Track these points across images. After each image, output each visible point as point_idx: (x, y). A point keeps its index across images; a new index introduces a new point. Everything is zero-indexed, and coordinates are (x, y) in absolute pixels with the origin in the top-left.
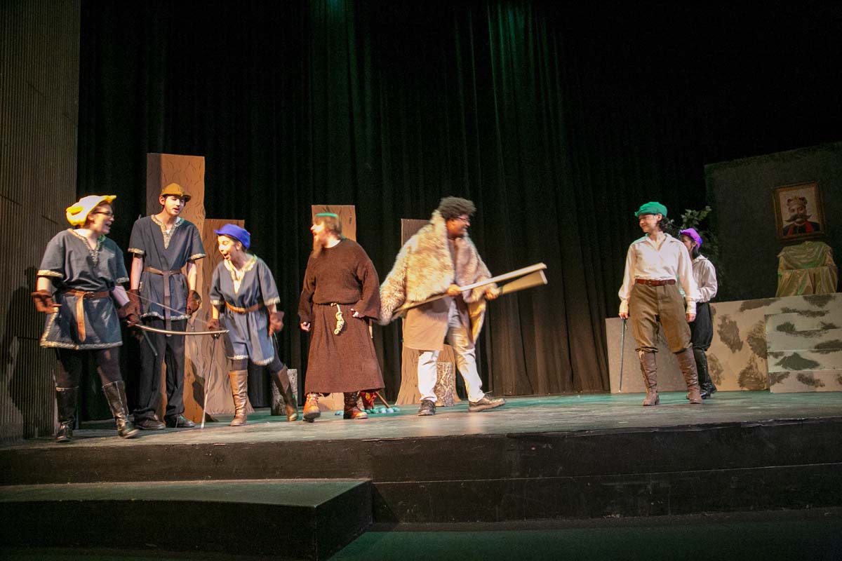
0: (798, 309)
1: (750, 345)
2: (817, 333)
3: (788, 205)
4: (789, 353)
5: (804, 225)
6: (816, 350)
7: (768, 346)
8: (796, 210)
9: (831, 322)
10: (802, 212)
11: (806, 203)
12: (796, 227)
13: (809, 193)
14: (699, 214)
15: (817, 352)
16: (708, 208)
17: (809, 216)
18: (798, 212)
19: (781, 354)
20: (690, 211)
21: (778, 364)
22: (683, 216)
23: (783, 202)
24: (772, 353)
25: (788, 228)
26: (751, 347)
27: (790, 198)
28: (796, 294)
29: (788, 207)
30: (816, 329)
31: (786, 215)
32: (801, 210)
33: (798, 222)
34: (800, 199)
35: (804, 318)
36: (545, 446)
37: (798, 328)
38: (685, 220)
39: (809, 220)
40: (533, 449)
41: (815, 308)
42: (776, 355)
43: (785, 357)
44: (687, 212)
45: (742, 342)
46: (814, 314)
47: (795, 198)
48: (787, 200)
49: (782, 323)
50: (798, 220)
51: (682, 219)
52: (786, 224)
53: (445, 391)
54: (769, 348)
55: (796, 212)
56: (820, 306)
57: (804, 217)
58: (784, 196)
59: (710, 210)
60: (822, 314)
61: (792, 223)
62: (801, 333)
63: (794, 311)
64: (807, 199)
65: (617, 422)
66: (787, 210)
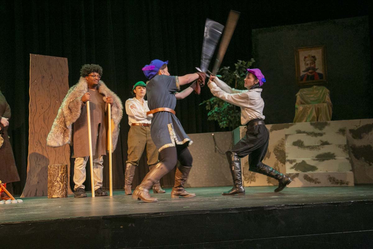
0: (306, 131)
1: (276, 155)
2: (317, 147)
3: (304, 61)
4: (299, 160)
5: (313, 75)
6: (317, 159)
7: (286, 156)
9: (326, 141)
10: (313, 66)
11: (315, 59)
12: (308, 76)
13: (318, 53)
14: (247, 64)
15: (317, 160)
16: (253, 60)
17: (317, 69)
18: (310, 65)
19: (294, 161)
20: (241, 61)
21: (292, 168)
22: (236, 65)
23: (302, 58)
24: (288, 160)
25: (304, 76)
26: (275, 156)
27: (306, 56)
28: (306, 121)
29: (304, 62)
30: (317, 145)
31: (303, 68)
32: (312, 64)
33: (310, 73)
34: (312, 57)
35: (309, 137)
36: (130, 225)
37: (306, 144)
38: (237, 68)
39: (318, 71)
40: (122, 227)
41: (317, 131)
42: (291, 162)
43: (297, 163)
44: (239, 62)
45: (270, 153)
46: (316, 135)
47: (309, 56)
48: (303, 58)
49: (296, 140)
50: (310, 71)
51: (235, 67)
52: (302, 74)
53: (60, 186)
54: (287, 157)
55: (309, 66)
56: (321, 129)
57: (314, 69)
58: (303, 54)
59: (254, 61)
60: (321, 135)
61: (305, 73)
62: (308, 147)
63: (304, 132)
64: (317, 57)
65: (182, 207)
66: (304, 64)
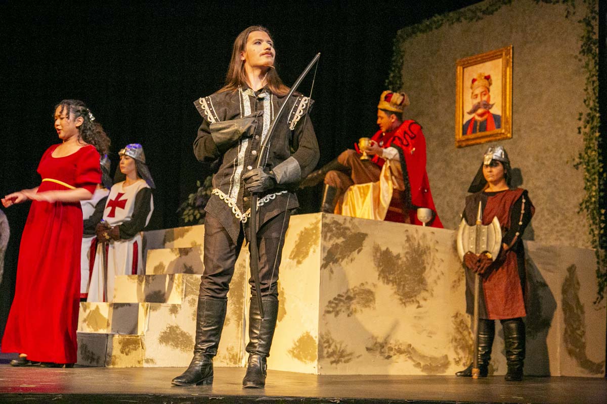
3: (472, 88)
5: (486, 120)
8: (479, 96)
11: (490, 83)
12: (476, 122)
23: (467, 83)
27: (475, 76)
29: (471, 91)
31: (469, 103)
32: (485, 95)
33: (479, 115)
34: (485, 77)
39: (492, 111)
48: (471, 81)
50: (480, 111)
55: (478, 99)
58: (470, 73)
61: (472, 116)
64: (493, 78)
66: (470, 95)
